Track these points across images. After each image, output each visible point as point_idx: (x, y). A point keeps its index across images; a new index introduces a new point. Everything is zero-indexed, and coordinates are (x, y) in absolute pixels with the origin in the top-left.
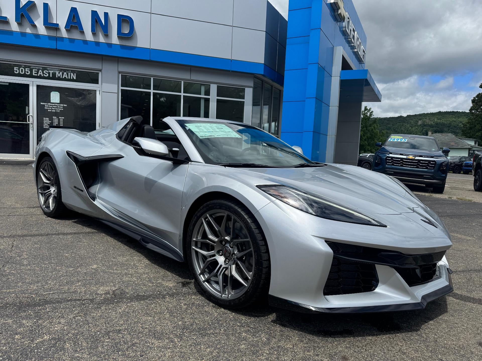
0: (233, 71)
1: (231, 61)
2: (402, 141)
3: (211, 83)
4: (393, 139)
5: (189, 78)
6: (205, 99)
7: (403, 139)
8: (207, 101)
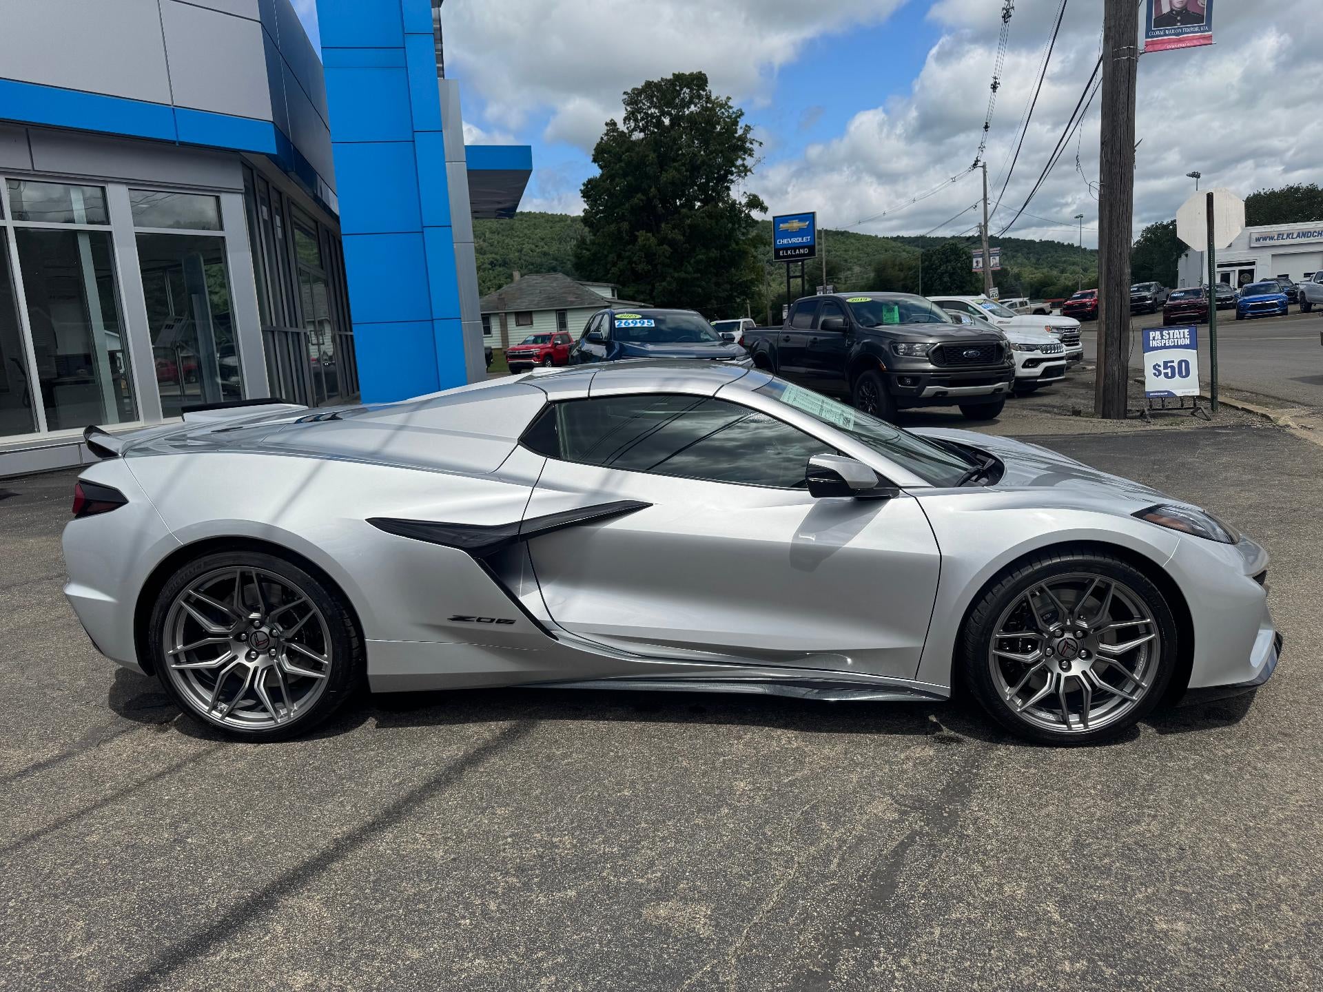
0: (182, 144)
1: (174, 110)
2: (645, 325)
3: (107, 182)
4: (624, 321)
5: (30, 167)
6: (92, 234)
7: (646, 321)
8: (103, 245)
